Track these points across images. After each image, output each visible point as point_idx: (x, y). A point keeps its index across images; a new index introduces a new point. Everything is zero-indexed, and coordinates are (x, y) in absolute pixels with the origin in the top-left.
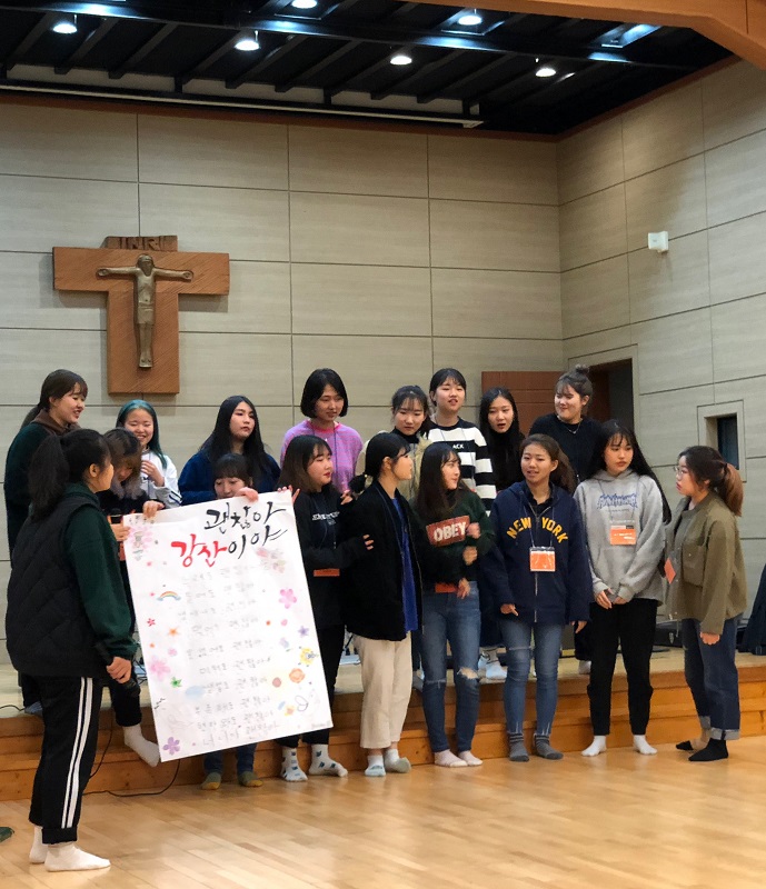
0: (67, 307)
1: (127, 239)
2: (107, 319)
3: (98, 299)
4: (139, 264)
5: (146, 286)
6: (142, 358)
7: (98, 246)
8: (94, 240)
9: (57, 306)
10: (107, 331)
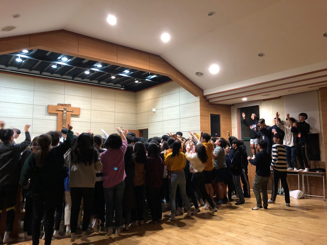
0: (50, 116)
1: (62, 104)
2: (57, 118)
3: (56, 115)
4: (64, 109)
5: (65, 113)
6: (64, 125)
7: (57, 105)
8: (56, 104)
9: (48, 115)
10: (57, 120)
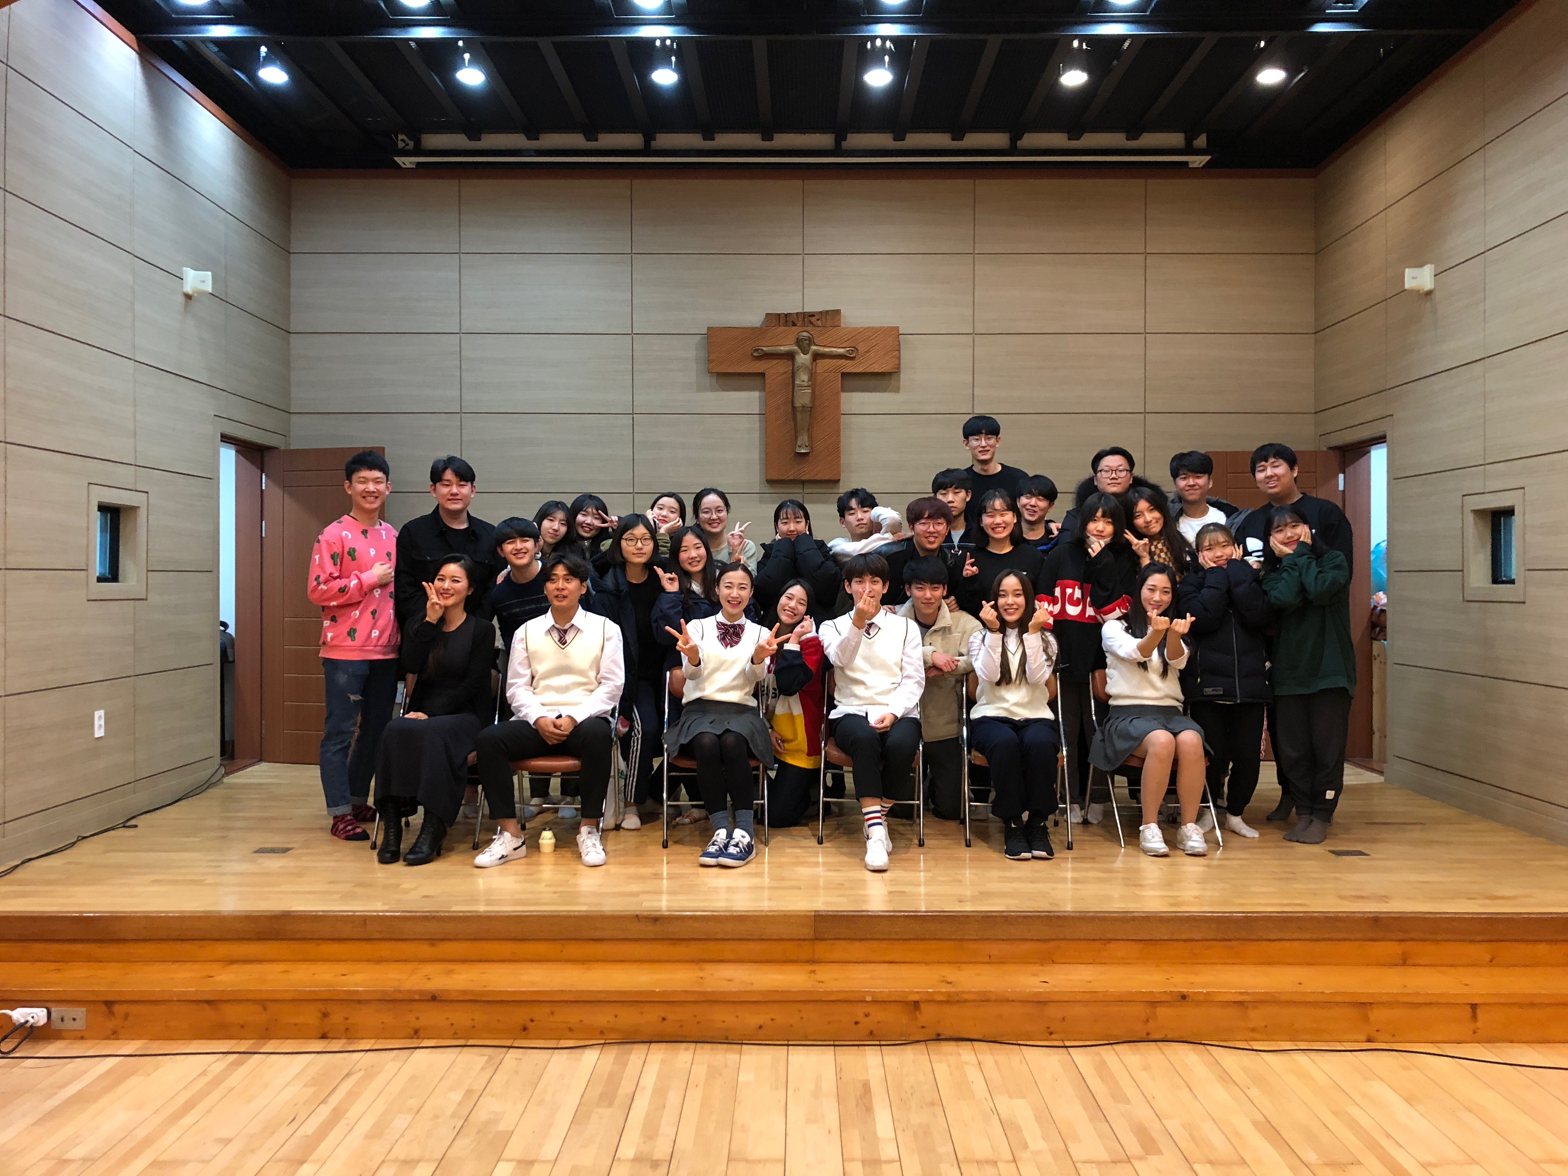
0: (724, 390)
1: (786, 315)
2: (765, 402)
3: (758, 382)
5: (804, 366)
6: (799, 443)
7: (758, 325)
8: (754, 318)
9: (712, 390)
10: (766, 417)
